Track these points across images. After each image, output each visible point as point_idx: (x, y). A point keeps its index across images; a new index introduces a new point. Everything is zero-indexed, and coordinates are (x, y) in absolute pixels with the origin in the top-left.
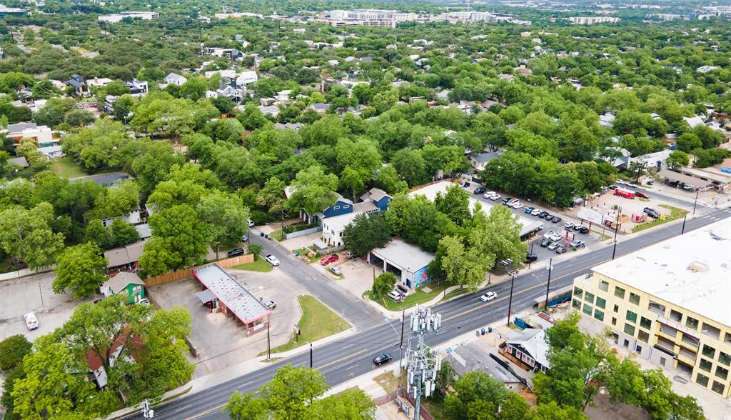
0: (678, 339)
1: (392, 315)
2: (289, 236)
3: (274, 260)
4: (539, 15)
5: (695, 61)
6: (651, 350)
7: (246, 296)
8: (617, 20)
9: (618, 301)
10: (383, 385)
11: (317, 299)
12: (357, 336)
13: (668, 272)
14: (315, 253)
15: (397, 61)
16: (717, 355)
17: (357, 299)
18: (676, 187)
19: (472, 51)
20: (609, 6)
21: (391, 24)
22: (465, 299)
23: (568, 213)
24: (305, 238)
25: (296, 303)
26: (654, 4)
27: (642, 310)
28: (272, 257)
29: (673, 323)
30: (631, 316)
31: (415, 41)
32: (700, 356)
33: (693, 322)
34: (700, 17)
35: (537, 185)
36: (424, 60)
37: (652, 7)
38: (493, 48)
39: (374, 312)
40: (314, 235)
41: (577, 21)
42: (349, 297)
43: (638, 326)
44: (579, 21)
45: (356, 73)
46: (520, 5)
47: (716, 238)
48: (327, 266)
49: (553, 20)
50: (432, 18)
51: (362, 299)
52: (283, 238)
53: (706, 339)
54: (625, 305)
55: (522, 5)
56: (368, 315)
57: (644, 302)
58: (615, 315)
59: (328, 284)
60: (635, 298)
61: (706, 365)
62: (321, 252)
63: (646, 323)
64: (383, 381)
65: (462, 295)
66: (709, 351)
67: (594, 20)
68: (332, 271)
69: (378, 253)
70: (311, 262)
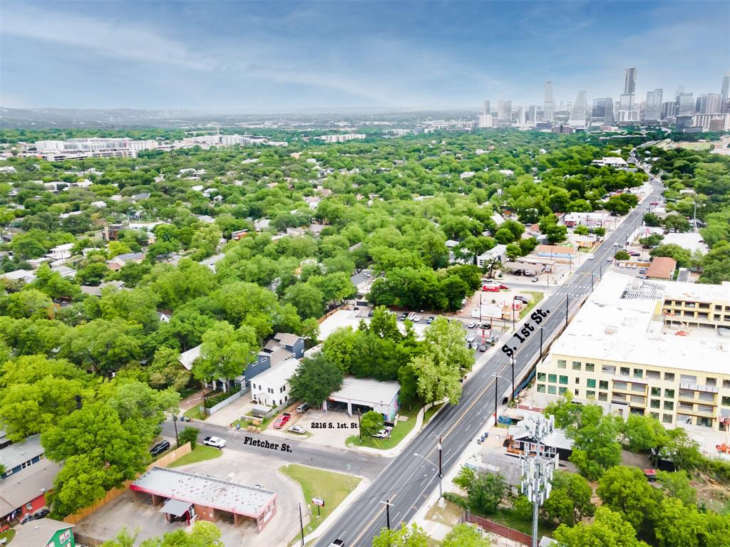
0: (628, 389)
1: (391, 454)
2: (212, 410)
3: (217, 441)
4: (290, 136)
5: (456, 168)
6: (610, 406)
7: (230, 489)
8: (364, 136)
9: (577, 373)
10: (437, 520)
11: (301, 465)
12: (374, 486)
13: (597, 340)
14: (261, 419)
15: (181, 195)
16: (663, 392)
17: (344, 450)
18: (520, 275)
19: (256, 177)
20: (346, 123)
21: (130, 154)
22: (443, 415)
23: (461, 315)
24: (232, 408)
25: (284, 478)
26: (384, 121)
27: (598, 375)
28: (213, 438)
29: (624, 378)
30: (591, 383)
31: (182, 171)
32: (651, 397)
33: (638, 372)
34: (426, 131)
35: (431, 295)
36: (211, 190)
37: (383, 123)
38: (277, 172)
39: (371, 457)
40: (239, 401)
41: (329, 139)
42: (333, 451)
43: (597, 389)
44: (331, 139)
45: (138, 214)
46: (258, 126)
47: (601, 306)
48: (285, 427)
49: (305, 139)
50: (178, 145)
51: (348, 449)
52: (207, 414)
53: (652, 382)
54: (584, 375)
55: (261, 126)
56: (367, 462)
57: (598, 368)
58: (577, 386)
59: (299, 446)
60: (590, 367)
61: (656, 403)
62: (267, 415)
63: (604, 384)
64: (435, 517)
65: (437, 413)
66: (655, 391)
67: (344, 138)
68: (295, 432)
69: (337, 397)
70: (262, 430)
